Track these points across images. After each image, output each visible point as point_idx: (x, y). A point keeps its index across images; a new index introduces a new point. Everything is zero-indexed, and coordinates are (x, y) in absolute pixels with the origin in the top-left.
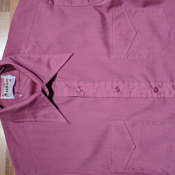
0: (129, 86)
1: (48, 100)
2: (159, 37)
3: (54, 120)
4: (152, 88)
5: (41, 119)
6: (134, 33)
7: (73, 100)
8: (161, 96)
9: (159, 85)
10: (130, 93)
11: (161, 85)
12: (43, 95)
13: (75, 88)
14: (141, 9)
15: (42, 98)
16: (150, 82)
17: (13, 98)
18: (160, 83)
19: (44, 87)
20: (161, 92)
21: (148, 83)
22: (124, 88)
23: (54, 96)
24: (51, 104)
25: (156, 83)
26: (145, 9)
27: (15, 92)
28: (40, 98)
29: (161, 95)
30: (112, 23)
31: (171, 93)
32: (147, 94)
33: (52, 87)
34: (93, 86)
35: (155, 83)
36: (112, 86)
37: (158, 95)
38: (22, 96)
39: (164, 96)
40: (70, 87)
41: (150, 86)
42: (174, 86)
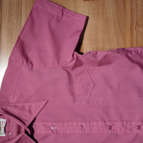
0: (90, 125)
2: (111, 88)
4: (107, 126)
6: (92, 85)
8: (114, 132)
9: (112, 124)
10: (91, 130)
11: (113, 124)
12: (26, 135)
13: (50, 127)
14: (97, 68)
17: (5, 135)
18: (113, 122)
20: (114, 129)
21: (104, 122)
22: (86, 126)
23: (34, 134)
25: (110, 122)
26: (100, 68)
27: (6, 131)
28: (24, 137)
29: (114, 131)
30: (76, 78)
31: (121, 130)
32: (104, 131)
33: (33, 127)
34: (63, 125)
35: (109, 122)
36: (77, 125)
37: (112, 131)
38: (11, 134)
39: (117, 132)
40: (46, 126)
41: (106, 124)
42: (123, 125)
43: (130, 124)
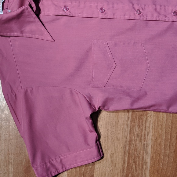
0: (113, 7)
1: (34, 16)
3: (40, 37)
4: (135, 10)
5: (27, 35)
7: (59, 19)
8: (143, 18)
9: (142, 8)
10: (114, 14)
11: (143, 8)
13: (61, 7)
15: (29, 12)
16: (133, 5)
17: (2, 13)
18: (143, 6)
19: (31, 1)
20: (143, 14)
21: (131, 5)
22: (109, 9)
23: (41, 14)
24: (37, 19)
25: (140, 5)
27: (4, 8)
29: (143, 16)
31: (153, 16)
32: (130, 16)
33: (39, 6)
34: (79, 6)
35: (138, 5)
36: (97, 7)
37: (140, 16)
38: (11, 12)
39: (146, 19)
40: (56, 6)
41: (134, 8)
42: (156, 9)
43: (165, 9)
